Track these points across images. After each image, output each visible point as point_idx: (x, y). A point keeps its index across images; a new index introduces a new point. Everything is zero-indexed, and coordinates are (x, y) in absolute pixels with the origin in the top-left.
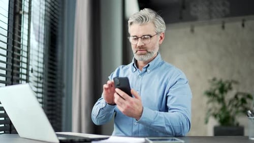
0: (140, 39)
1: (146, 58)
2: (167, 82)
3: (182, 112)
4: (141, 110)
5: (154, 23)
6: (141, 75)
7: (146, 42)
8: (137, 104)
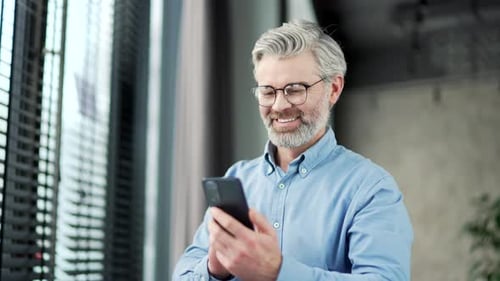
0: (279, 94)
1: (297, 140)
2: (349, 198)
3: (385, 274)
4: (275, 264)
5: (314, 54)
6: (284, 181)
7: (296, 99)
8: (267, 249)
